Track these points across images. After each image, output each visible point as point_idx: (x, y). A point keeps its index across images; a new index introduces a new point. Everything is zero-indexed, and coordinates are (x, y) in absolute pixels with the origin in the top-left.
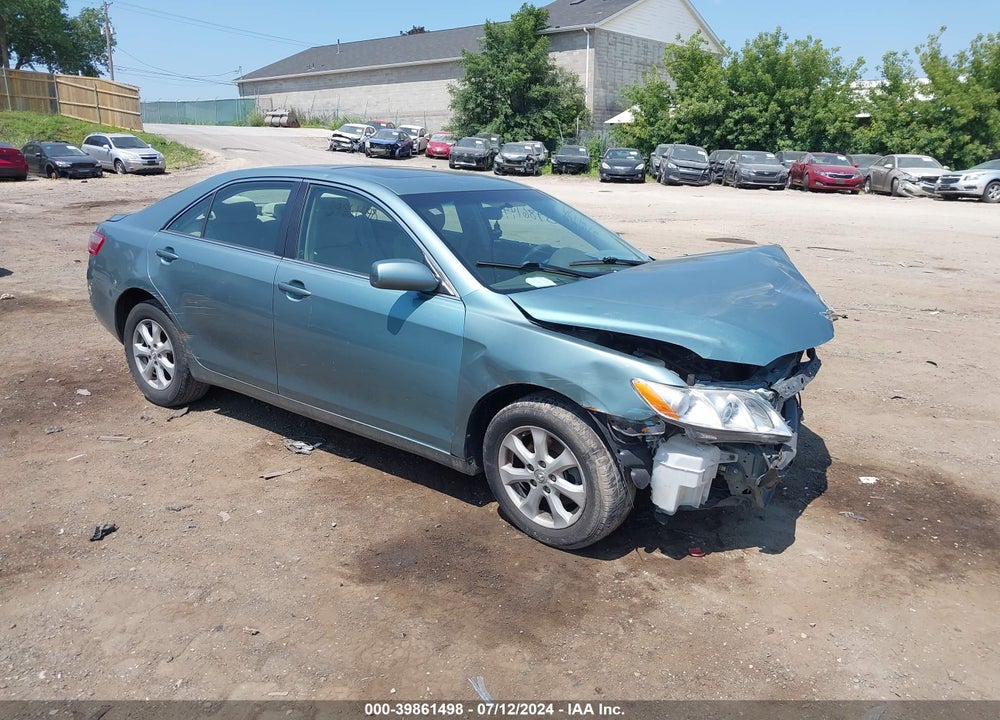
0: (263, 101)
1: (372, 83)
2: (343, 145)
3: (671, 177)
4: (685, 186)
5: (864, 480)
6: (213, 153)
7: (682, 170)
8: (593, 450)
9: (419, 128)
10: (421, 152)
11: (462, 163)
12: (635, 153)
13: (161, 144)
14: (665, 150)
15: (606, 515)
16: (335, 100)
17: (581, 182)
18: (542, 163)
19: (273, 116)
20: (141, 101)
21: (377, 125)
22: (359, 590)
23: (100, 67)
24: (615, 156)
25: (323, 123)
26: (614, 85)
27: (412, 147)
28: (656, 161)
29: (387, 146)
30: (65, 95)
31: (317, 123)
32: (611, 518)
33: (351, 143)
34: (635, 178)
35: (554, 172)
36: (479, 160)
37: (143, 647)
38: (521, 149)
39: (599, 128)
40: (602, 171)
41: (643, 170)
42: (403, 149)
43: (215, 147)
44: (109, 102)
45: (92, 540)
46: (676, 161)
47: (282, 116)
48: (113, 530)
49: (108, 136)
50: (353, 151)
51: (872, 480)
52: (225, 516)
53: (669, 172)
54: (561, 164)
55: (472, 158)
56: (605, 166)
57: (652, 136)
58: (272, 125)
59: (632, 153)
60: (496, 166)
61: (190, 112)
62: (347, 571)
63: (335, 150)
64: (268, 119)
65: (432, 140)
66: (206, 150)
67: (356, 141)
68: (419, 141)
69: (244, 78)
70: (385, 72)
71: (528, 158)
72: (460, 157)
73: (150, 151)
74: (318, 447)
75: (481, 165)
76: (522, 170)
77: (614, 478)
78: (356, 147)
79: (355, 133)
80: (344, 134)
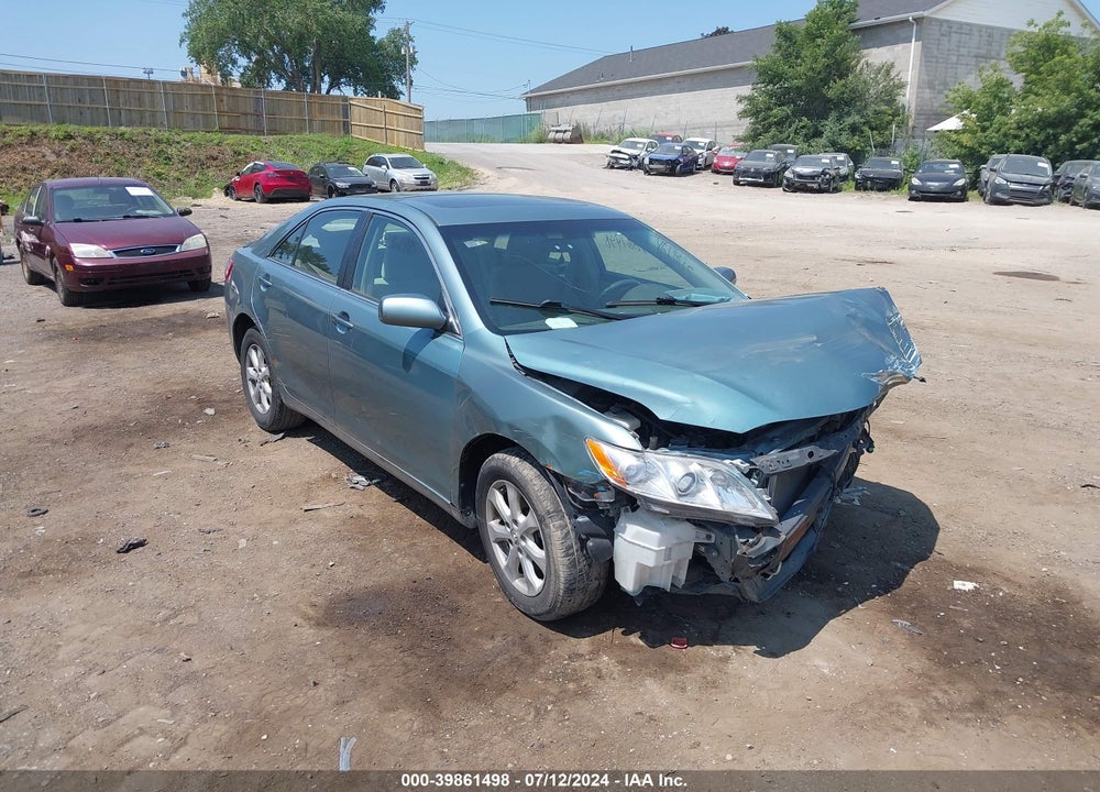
0: (548, 115)
1: (662, 93)
2: (622, 162)
3: (998, 195)
4: (1016, 206)
5: (958, 585)
6: (487, 172)
7: (1013, 186)
8: (549, 513)
9: (707, 141)
10: (707, 167)
11: (750, 179)
12: (956, 166)
13: (439, 164)
14: (998, 161)
15: (562, 586)
16: (621, 113)
17: (885, 200)
18: (845, 178)
19: (557, 132)
20: (425, 120)
21: (662, 139)
22: (308, 633)
23: (401, 88)
24: (931, 169)
25: (608, 139)
26: (945, 84)
27: (696, 162)
28: (985, 175)
29: (667, 162)
30: (357, 116)
31: (602, 138)
32: (570, 590)
33: (630, 159)
34: (951, 196)
35: (858, 188)
36: (767, 175)
37: (89, 657)
38: (817, 162)
39: (919, 137)
40: (912, 187)
41: (963, 186)
42: (686, 165)
43: (489, 165)
44: (395, 122)
45: (119, 552)
46: (1006, 175)
47: (565, 131)
48: (141, 544)
49: (387, 156)
50: (631, 168)
51: (969, 586)
52: (243, 543)
53: (997, 188)
54: (866, 179)
55: (760, 173)
56: (915, 181)
57: (981, 145)
58: (556, 141)
59: (951, 166)
60: (785, 182)
61: (479, 129)
62: (311, 612)
63: (612, 167)
64: (552, 135)
65: (721, 154)
66: (481, 169)
67: (636, 157)
68: (705, 154)
69: (532, 92)
70: (677, 79)
71: (824, 173)
72: (745, 173)
73: (424, 171)
74: (375, 484)
75: (770, 181)
76: (815, 186)
77: (571, 547)
78: (635, 163)
79: (635, 148)
80: (623, 150)
